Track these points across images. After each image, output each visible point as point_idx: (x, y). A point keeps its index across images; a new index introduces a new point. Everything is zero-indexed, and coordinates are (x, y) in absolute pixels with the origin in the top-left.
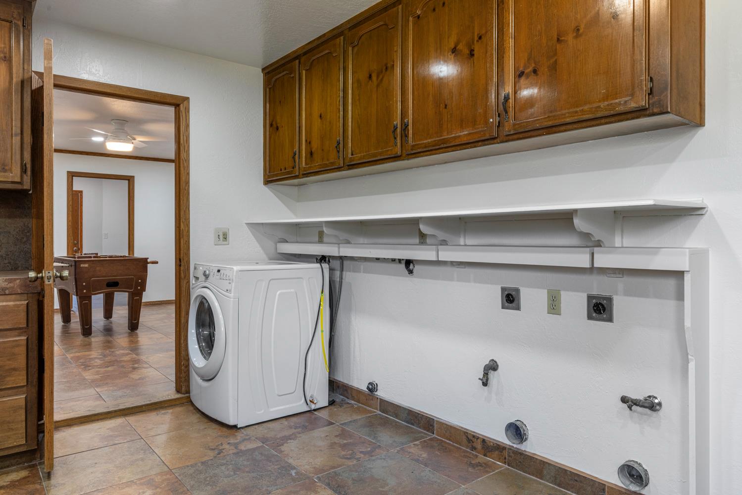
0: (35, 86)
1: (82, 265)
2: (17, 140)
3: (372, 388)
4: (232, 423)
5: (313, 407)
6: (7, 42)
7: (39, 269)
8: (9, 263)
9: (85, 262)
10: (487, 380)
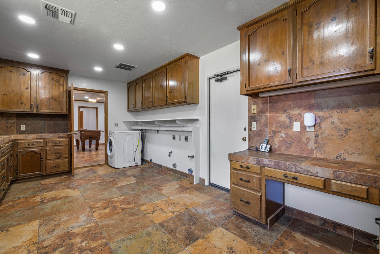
0: (69, 90)
1: (82, 133)
2: (65, 103)
3: (151, 160)
4: (116, 167)
5: (137, 164)
6: (63, 81)
7: (71, 132)
8: (63, 131)
9: (83, 132)
10: (170, 155)
